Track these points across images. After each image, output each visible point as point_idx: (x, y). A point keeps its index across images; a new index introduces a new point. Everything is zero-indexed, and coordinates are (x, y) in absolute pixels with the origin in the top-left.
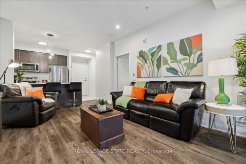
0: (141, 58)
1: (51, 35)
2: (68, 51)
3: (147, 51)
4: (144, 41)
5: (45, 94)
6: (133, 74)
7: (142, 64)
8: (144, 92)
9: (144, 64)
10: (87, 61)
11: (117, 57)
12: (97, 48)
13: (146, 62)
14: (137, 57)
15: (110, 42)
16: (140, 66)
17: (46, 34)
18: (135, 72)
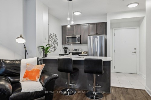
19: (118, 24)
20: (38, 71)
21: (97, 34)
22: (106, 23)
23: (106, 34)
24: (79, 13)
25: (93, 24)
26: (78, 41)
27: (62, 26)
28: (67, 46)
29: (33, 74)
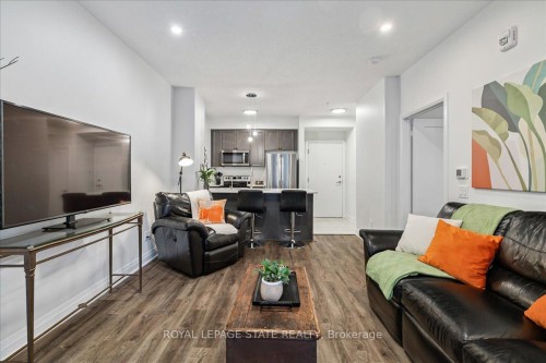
0: (492, 114)
1: (253, 96)
2: (296, 118)
3: (518, 82)
4: (503, 41)
5: (226, 214)
6: (459, 173)
7: (494, 135)
8: (487, 255)
9: (504, 137)
10: (343, 135)
11: (411, 119)
12: (359, 100)
13: (514, 128)
14: (474, 110)
15: (387, 77)
16: (484, 143)
17: (244, 94)
18: (467, 167)
19: (314, 135)
20: (220, 208)
21: (280, 149)
22: (295, 132)
23: (295, 148)
24: (253, 113)
25: (274, 131)
26: (246, 162)
27: (212, 131)
28: (220, 170)
29: (216, 213)
